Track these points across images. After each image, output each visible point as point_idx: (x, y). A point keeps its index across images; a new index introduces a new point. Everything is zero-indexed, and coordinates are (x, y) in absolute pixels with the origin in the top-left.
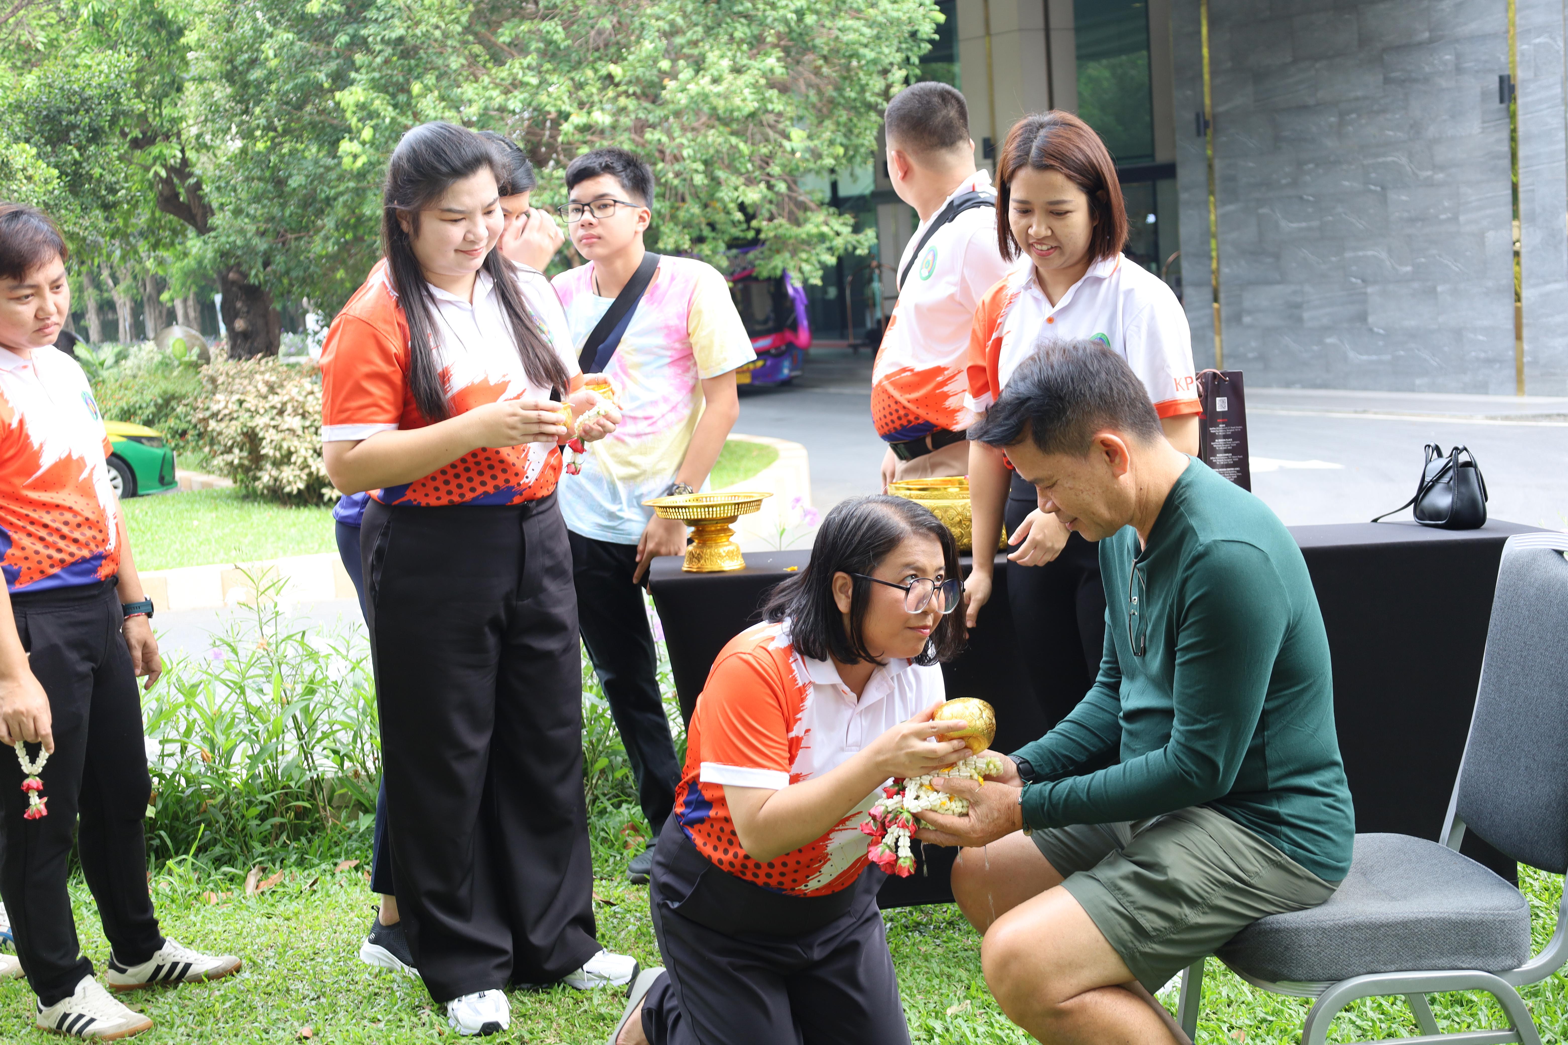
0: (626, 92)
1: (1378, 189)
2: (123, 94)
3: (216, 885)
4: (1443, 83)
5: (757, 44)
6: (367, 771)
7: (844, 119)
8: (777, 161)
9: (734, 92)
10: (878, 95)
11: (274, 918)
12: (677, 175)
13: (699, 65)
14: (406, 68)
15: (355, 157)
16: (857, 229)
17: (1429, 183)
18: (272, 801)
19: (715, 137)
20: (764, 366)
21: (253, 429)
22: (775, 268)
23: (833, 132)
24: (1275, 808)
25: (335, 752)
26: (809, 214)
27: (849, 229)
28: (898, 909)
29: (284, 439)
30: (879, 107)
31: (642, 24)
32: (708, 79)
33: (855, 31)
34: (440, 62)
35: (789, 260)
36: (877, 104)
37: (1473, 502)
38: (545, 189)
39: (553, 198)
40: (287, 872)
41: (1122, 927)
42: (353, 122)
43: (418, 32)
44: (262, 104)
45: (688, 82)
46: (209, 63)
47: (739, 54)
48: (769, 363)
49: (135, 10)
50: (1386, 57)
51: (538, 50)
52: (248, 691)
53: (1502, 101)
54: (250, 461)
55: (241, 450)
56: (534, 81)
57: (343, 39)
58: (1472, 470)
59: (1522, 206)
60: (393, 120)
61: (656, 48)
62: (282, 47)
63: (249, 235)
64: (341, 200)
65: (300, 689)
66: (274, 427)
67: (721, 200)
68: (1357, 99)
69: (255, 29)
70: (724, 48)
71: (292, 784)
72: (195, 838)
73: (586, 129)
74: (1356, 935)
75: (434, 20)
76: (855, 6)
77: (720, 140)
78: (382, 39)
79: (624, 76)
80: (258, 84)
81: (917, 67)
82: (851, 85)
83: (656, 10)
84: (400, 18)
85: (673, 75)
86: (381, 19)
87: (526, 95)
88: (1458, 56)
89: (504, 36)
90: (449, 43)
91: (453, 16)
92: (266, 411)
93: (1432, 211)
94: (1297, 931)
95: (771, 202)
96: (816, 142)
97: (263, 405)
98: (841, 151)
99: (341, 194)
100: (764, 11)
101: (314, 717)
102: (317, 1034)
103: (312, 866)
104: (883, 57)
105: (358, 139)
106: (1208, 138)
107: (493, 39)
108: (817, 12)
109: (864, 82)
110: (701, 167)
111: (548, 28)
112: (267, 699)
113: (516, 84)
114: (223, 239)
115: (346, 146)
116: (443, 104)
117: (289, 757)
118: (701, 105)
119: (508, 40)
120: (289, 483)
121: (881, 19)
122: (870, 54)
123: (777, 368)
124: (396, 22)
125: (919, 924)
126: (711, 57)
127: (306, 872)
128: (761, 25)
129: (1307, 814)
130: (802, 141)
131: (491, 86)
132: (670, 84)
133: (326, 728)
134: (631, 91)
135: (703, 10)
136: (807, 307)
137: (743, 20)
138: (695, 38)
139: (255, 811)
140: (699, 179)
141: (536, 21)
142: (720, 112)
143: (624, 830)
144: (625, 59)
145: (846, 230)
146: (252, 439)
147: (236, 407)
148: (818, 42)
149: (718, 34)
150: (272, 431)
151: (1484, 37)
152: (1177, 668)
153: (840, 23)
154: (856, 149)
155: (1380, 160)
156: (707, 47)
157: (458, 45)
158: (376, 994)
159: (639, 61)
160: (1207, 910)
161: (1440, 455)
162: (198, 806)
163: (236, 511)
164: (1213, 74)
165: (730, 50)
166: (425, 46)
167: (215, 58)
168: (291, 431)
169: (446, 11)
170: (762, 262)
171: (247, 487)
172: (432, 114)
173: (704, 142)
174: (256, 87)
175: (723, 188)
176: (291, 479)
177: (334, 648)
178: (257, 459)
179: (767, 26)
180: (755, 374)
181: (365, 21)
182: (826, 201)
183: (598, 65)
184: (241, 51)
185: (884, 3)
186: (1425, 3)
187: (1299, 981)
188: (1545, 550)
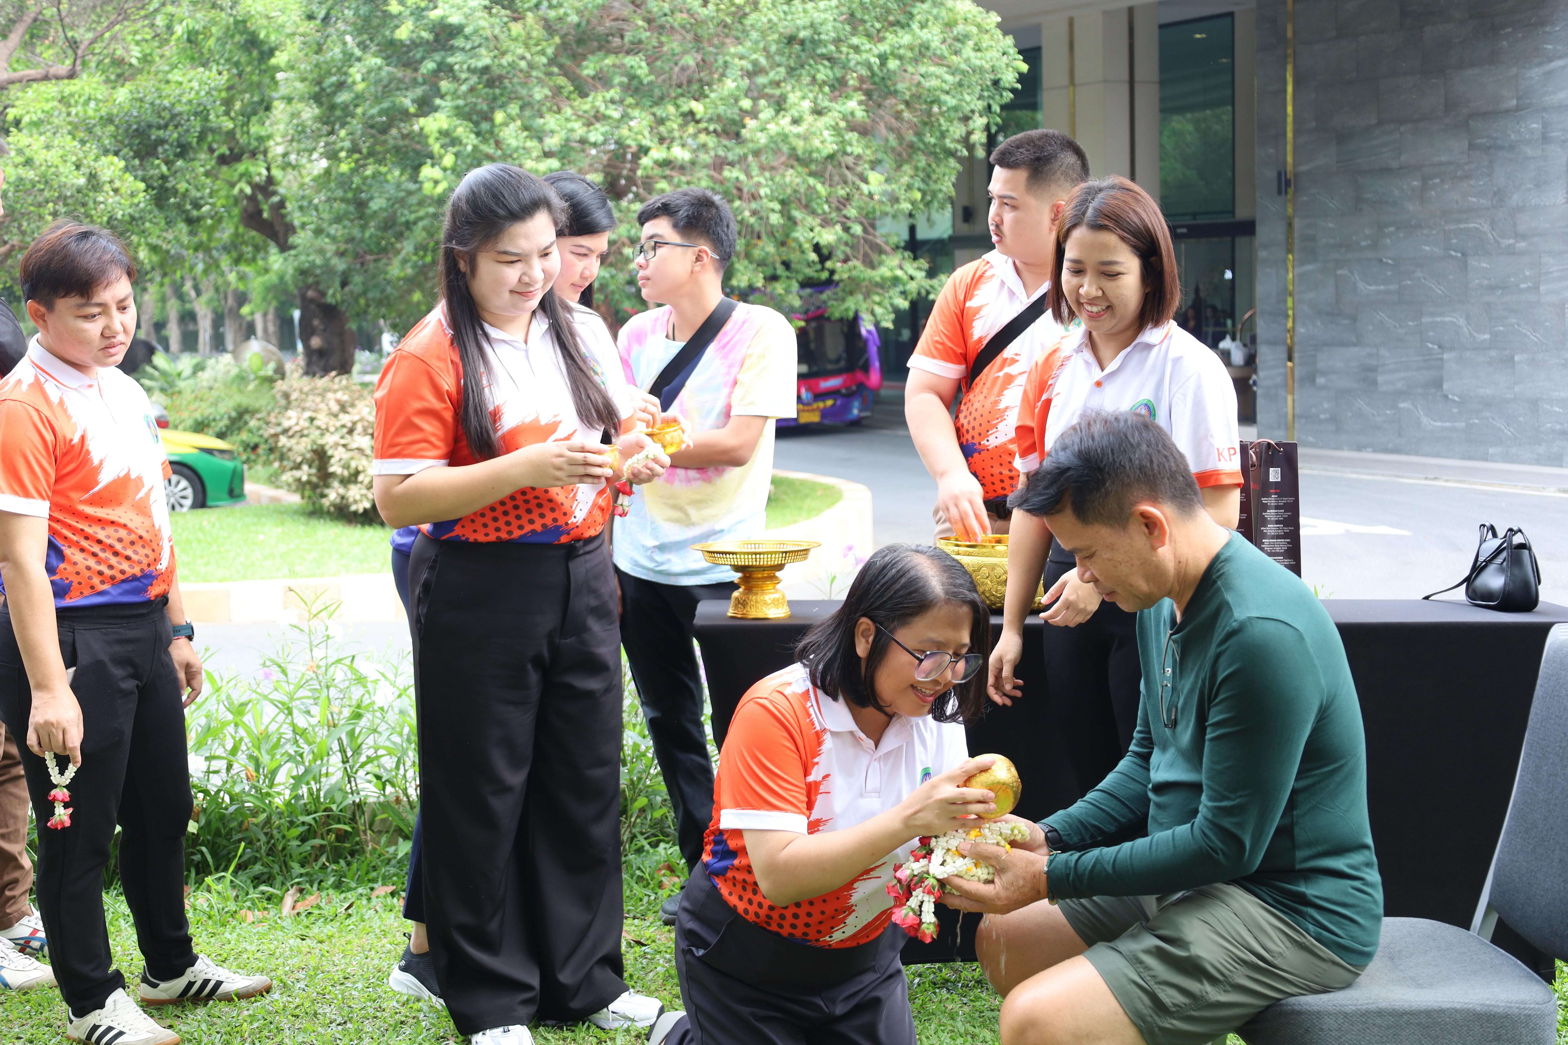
0: (706, 129)
1: (1459, 255)
2: (212, 112)
3: (254, 903)
4: (1529, 151)
5: (839, 87)
6: (408, 797)
7: (922, 164)
8: (854, 204)
9: (814, 134)
10: (958, 141)
11: (308, 941)
12: (754, 213)
13: (780, 105)
14: (491, 97)
15: (436, 182)
16: (931, 274)
17: (1511, 252)
18: (313, 823)
19: (792, 178)
20: (834, 405)
21: (322, 446)
22: (847, 310)
23: (911, 177)
24: (1302, 889)
25: (378, 777)
26: (884, 257)
27: (923, 274)
28: (928, 965)
29: (352, 458)
30: (959, 154)
31: (726, 62)
32: (788, 119)
33: (937, 77)
34: (524, 92)
35: (862, 302)
36: (956, 150)
37: (1526, 585)
39: (629, 231)
40: (324, 894)
41: (1142, 1001)
42: (436, 148)
43: (504, 62)
44: (347, 127)
45: (767, 122)
46: (298, 84)
47: (820, 96)
48: (839, 402)
49: (228, 29)
50: (1472, 123)
51: (621, 84)
52: (295, 712)
54: (319, 478)
55: (310, 467)
56: (616, 115)
57: (429, 66)
58: (1526, 552)
60: (475, 148)
61: (738, 87)
62: (369, 72)
63: (329, 255)
64: (421, 224)
65: (347, 712)
66: (344, 446)
67: (796, 240)
68: (1441, 164)
69: (344, 52)
70: (806, 90)
71: (334, 807)
72: (235, 856)
73: (666, 163)
74: (1378, 1021)
75: (520, 51)
76: (938, 52)
77: (798, 180)
78: (469, 69)
79: (705, 113)
80: (345, 107)
81: (999, 116)
82: (931, 131)
83: (740, 49)
84: (487, 47)
85: (754, 114)
86: (468, 47)
87: (607, 128)
88: (1545, 125)
89: (589, 68)
91: (539, 48)
92: (337, 429)
93: (1512, 279)
94: (1319, 1014)
95: (846, 244)
96: (894, 186)
97: (334, 423)
98: (918, 196)
99: (421, 219)
100: (848, 54)
101: (359, 741)
103: (349, 890)
104: (964, 104)
106: (1289, 197)
107: (578, 71)
108: (900, 58)
109: (944, 128)
110: (777, 207)
111: (633, 63)
112: (313, 721)
113: (599, 117)
114: (303, 258)
115: (428, 172)
116: (526, 133)
117: (333, 780)
118: (781, 145)
119: (592, 73)
120: (355, 502)
121: (963, 66)
122: (951, 101)
123: (847, 408)
124: (483, 51)
125: (947, 981)
126: (792, 98)
127: (343, 895)
128: (843, 68)
129: (1334, 897)
130: (880, 184)
131: (574, 117)
132: (751, 123)
133: (371, 752)
134: (711, 128)
135: (786, 51)
136: (879, 348)
137: (826, 63)
138: (777, 78)
139: (296, 832)
140: (775, 219)
141: (620, 56)
142: (800, 152)
143: (660, 870)
145: (920, 275)
146: (321, 457)
147: (307, 424)
148: (900, 86)
149: (800, 75)
150: (341, 449)
152: (1207, 743)
153: (922, 69)
154: (934, 194)
155: (1462, 226)
156: (789, 88)
157: (543, 76)
158: (402, 1023)
159: (721, 99)
160: (1228, 988)
161: (1495, 535)
162: (241, 824)
163: (302, 528)
164: (1296, 132)
165: (811, 91)
166: (510, 76)
167: (303, 80)
168: (360, 450)
169: (532, 42)
170: (835, 303)
171: (314, 504)
172: (514, 143)
173: (781, 182)
174: (343, 110)
175: (799, 228)
176: (358, 497)
177: (383, 674)
178: (325, 476)
179: (850, 69)
180: (824, 413)
181: (452, 49)
182: (902, 244)
183: (680, 101)
184: (329, 73)
185: (968, 51)
186: (1514, 71)
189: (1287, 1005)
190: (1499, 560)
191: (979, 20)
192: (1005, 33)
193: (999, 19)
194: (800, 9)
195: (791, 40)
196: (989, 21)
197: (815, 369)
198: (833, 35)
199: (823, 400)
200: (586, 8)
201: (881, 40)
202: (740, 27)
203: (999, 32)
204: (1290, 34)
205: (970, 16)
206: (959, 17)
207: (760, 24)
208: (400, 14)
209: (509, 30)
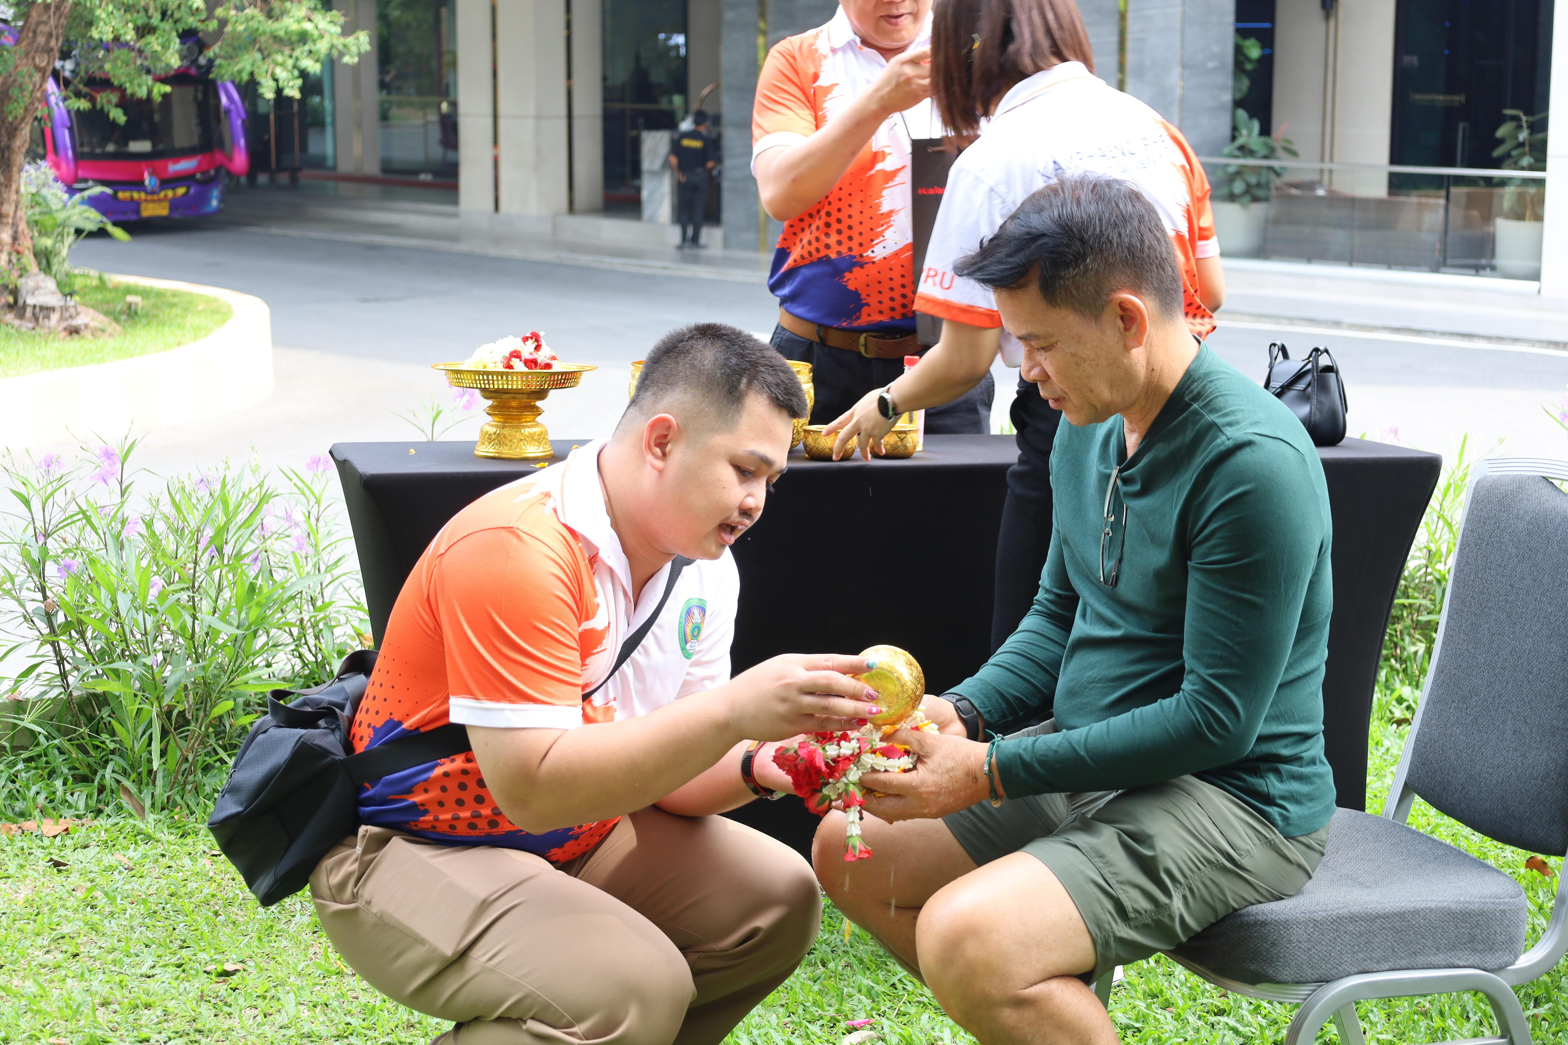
16: (346, 31)
20: (186, 194)
22: (240, 72)
27: (337, 29)
35: (260, 63)
37: (1332, 414)
41: (1101, 904)
48: (192, 191)
58: (1333, 375)
74: (1351, 928)
123: (203, 198)
136: (243, 122)
145: (335, 29)
161: (1286, 356)
170: (224, 63)
180: (175, 204)
187: (1285, 983)
188: (1534, 477)
189: (1248, 915)
190: (1301, 386)
197: (161, 147)
199: (174, 189)
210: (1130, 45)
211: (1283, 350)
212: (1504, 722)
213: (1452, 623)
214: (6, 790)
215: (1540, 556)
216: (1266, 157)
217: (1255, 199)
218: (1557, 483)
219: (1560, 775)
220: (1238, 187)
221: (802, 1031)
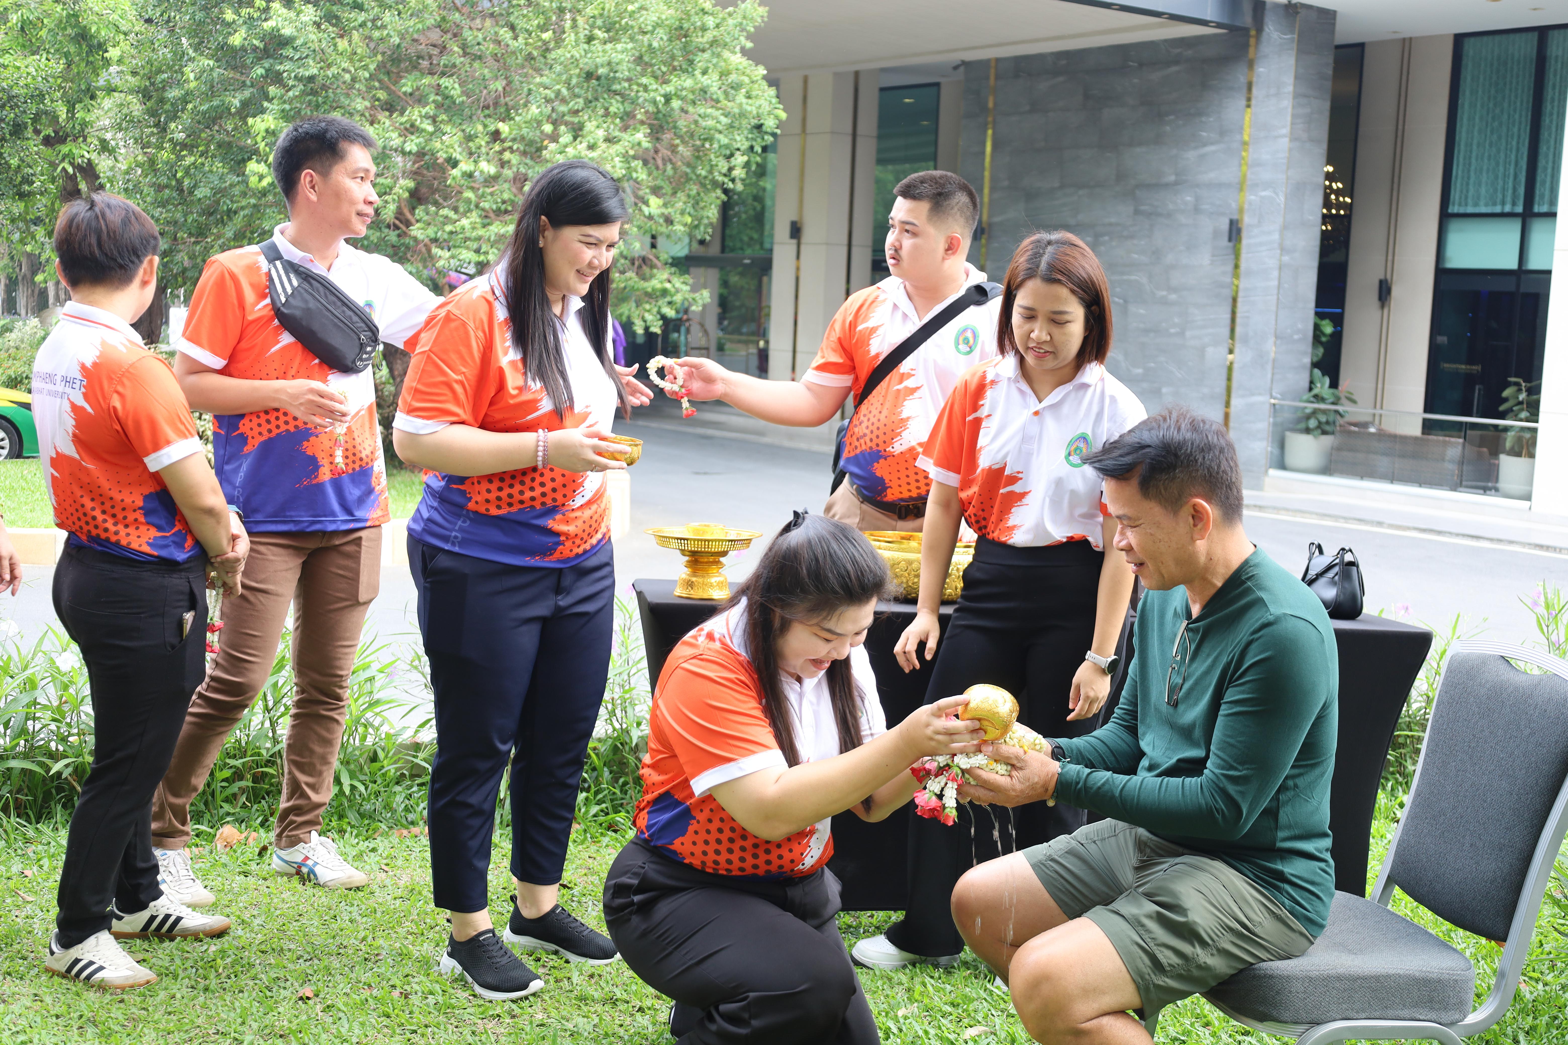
0: (511, 148)
1: (1121, 301)
2: (47, 96)
4: (1182, 219)
5: (627, 120)
7: (694, 192)
9: (606, 159)
10: (725, 175)
13: (577, 131)
15: (261, 177)
16: (694, 289)
17: (1164, 302)
23: (685, 203)
24: (1281, 867)
26: (655, 271)
27: (688, 288)
31: (530, 90)
32: (585, 145)
33: (713, 119)
35: (633, 309)
36: (724, 183)
37: (1353, 596)
38: (429, 224)
41: (1142, 960)
42: (262, 145)
43: (329, 73)
45: (566, 146)
46: (129, 78)
47: (612, 127)
49: (61, 21)
50: (1138, 192)
51: (434, 101)
53: (1230, 240)
56: (430, 128)
57: (259, 71)
58: (1355, 568)
59: (1238, 329)
61: (541, 112)
62: (202, 72)
64: (242, 213)
68: (1111, 224)
69: (175, 54)
70: (601, 120)
73: (470, 175)
74: (1337, 985)
75: (345, 65)
76: (715, 97)
78: (296, 76)
79: (510, 134)
80: (175, 102)
81: (760, 155)
82: (702, 165)
83: (543, 80)
84: (314, 59)
85: (554, 138)
86: (296, 57)
87: (421, 140)
88: (1198, 199)
89: (407, 85)
90: (357, 86)
91: (363, 63)
93: (1164, 324)
94: (1286, 978)
96: (670, 210)
98: (689, 220)
99: (242, 208)
100: (638, 92)
102: (317, 995)
104: (732, 143)
105: (266, 162)
106: (984, 242)
107: (396, 88)
108: (683, 99)
109: (713, 163)
111: (447, 84)
113: (412, 129)
115: (253, 167)
119: (409, 90)
121: (736, 111)
122: (724, 140)
124: (310, 62)
126: (589, 126)
128: (632, 103)
130: (659, 207)
131: (391, 128)
132: (552, 146)
134: (515, 147)
135: (585, 84)
137: (618, 97)
138: (576, 108)
141: (436, 77)
144: (512, 119)
145: (686, 288)
148: (681, 123)
149: (596, 107)
151: (1220, 186)
153: (700, 110)
154: (700, 219)
155: (1125, 277)
156: (586, 117)
157: (364, 89)
159: (526, 122)
160: (1218, 953)
161: (1321, 552)
164: (992, 189)
165: (605, 122)
166: (334, 86)
167: (134, 73)
169: (356, 58)
174: (172, 104)
179: (638, 104)
181: (282, 59)
182: (670, 261)
183: (488, 121)
184: (159, 71)
185: (741, 98)
186: (1174, 152)
187: (1286, 1022)
188: (1494, 656)
190: (1331, 574)
191: (748, 71)
192: (770, 85)
193: (765, 72)
194: (600, 49)
195: (589, 75)
196: (756, 73)
198: (627, 73)
200: (407, 32)
201: (666, 82)
202: (543, 60)
203: (764, 83)
204: (991, 105)
205: (741, 67)
206: (731, 67)
207: (562, 59)
208: (234, 21)
209: (335, 45)
210: (1238, 320)
211: (1320, 547)
212: (1464, 837)
213: (1428, 760)
214: (403, 806)
215: (1496, 715)
216: (1333, 403)
217: (1324, 433)
218: (1512, 662)
219: (1504, 880)
220: (1312, 423)
221: (935, 1023)
